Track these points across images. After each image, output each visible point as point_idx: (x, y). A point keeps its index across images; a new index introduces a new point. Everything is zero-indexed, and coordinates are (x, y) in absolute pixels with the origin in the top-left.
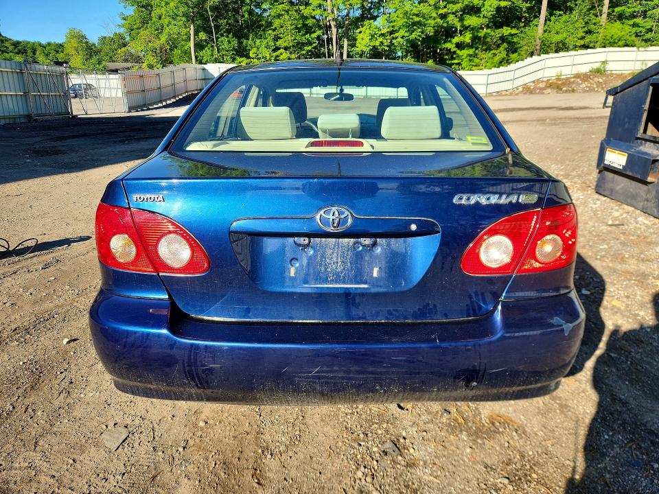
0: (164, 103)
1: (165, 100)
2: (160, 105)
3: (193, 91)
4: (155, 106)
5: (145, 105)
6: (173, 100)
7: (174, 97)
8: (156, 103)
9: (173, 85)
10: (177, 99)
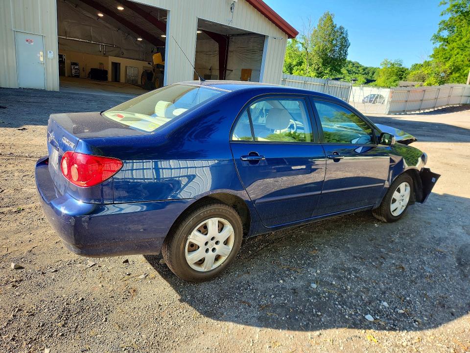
0: (422, 111)
1: (424, 109)
2: (418, 112)
3: (455, 104)
4: (413, 113)
5: (404, 111)
6: (432, 110)
7: (434, 107)
8: (415, 110)
9: (436, 99)
10: (436, 109)
